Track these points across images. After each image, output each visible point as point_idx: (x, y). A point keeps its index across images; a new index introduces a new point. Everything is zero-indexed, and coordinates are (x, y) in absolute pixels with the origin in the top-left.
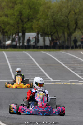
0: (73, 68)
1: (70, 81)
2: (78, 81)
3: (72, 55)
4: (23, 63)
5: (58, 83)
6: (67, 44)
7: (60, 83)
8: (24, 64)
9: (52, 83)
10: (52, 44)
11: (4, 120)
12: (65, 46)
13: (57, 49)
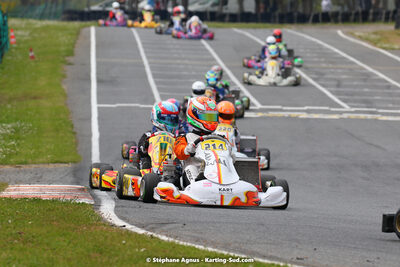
0: (317, 73)
1: (306, 108)
2: (327, 108)
3: (314, 40)
4: (184, 59)
5: (276, 114)
6: (301, 10)
7: (281, 114)
8: (187, 62)
9: (260, 115)
10: (262, 10)
11: (127, 213)
12: (295, 14)
13: (275, 22)
